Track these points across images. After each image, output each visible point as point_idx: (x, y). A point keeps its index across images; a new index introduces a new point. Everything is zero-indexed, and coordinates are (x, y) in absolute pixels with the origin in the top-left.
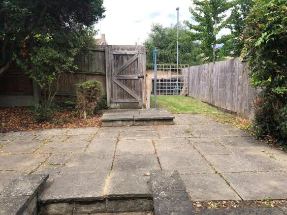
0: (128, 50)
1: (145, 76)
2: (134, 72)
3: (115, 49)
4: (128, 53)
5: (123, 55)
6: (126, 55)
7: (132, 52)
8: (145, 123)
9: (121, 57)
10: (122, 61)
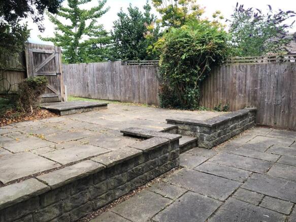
0: (46, 49)
1: (62, 73)
2: (52, 69)
3: (34, 47)
4: (47, 52)
5: (42, 53)
6: (45, 53)
7: (50, 52)
8: (91, 109)
9: (39, 55)
10: (41, 58)
